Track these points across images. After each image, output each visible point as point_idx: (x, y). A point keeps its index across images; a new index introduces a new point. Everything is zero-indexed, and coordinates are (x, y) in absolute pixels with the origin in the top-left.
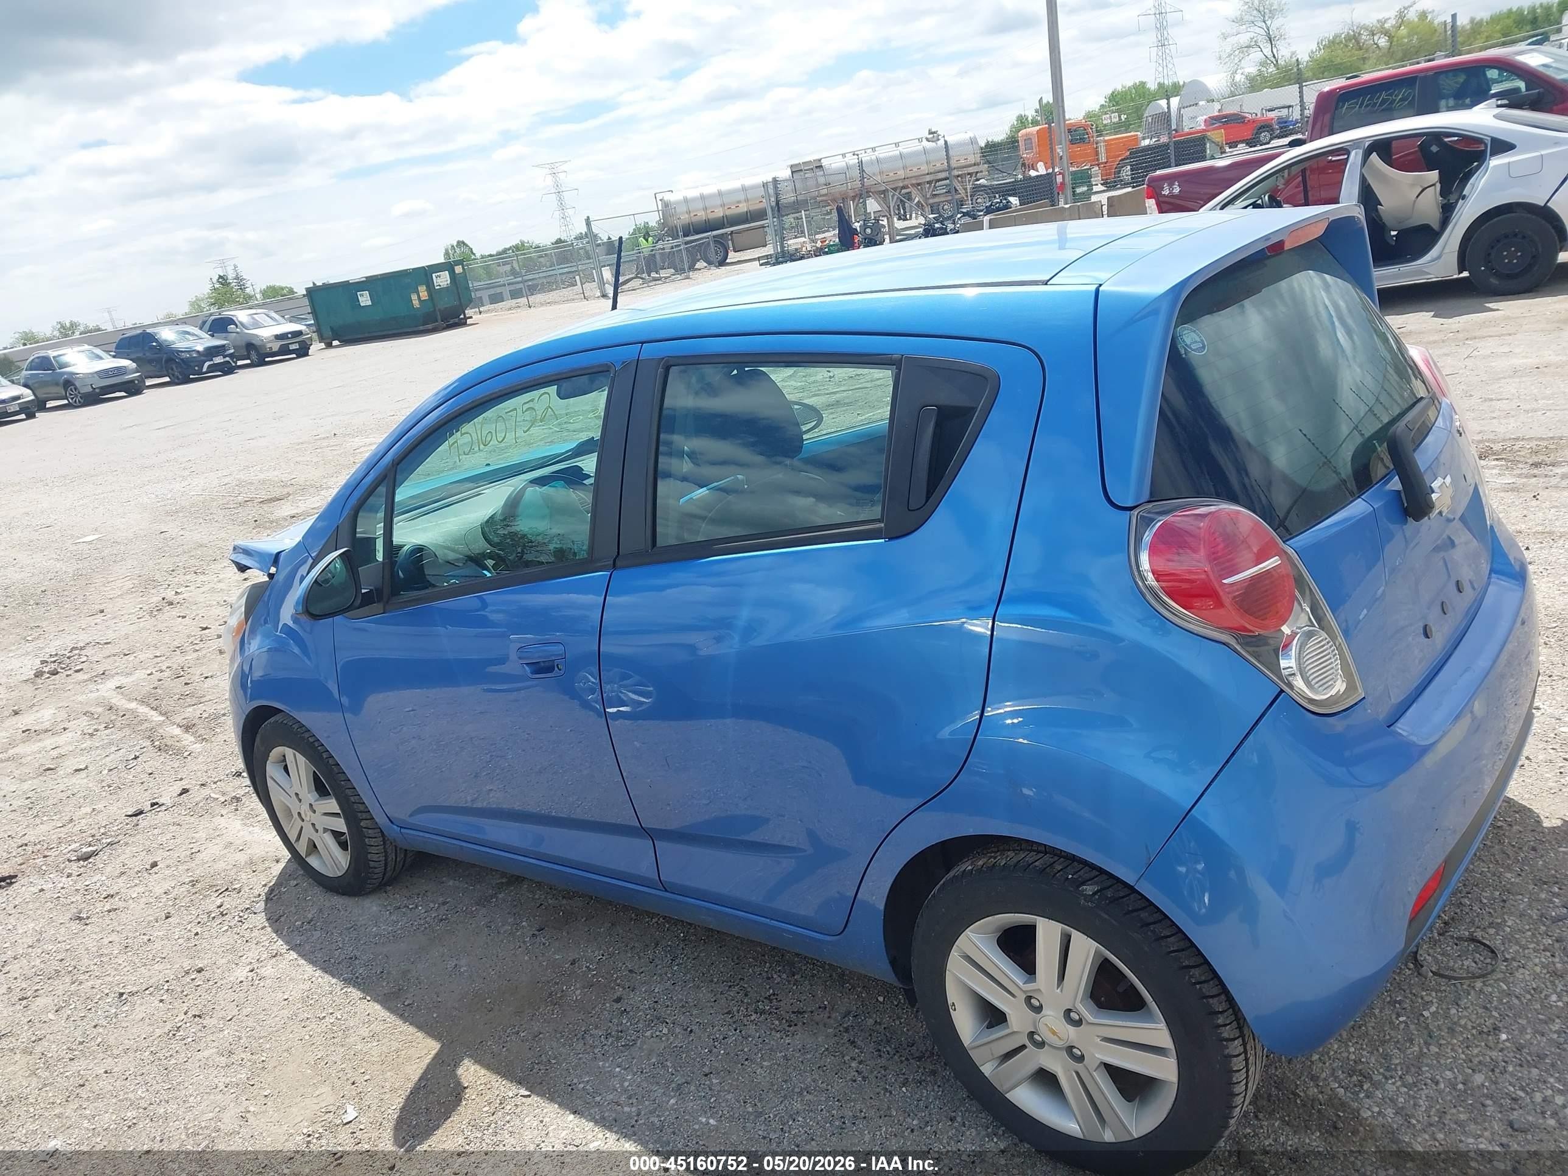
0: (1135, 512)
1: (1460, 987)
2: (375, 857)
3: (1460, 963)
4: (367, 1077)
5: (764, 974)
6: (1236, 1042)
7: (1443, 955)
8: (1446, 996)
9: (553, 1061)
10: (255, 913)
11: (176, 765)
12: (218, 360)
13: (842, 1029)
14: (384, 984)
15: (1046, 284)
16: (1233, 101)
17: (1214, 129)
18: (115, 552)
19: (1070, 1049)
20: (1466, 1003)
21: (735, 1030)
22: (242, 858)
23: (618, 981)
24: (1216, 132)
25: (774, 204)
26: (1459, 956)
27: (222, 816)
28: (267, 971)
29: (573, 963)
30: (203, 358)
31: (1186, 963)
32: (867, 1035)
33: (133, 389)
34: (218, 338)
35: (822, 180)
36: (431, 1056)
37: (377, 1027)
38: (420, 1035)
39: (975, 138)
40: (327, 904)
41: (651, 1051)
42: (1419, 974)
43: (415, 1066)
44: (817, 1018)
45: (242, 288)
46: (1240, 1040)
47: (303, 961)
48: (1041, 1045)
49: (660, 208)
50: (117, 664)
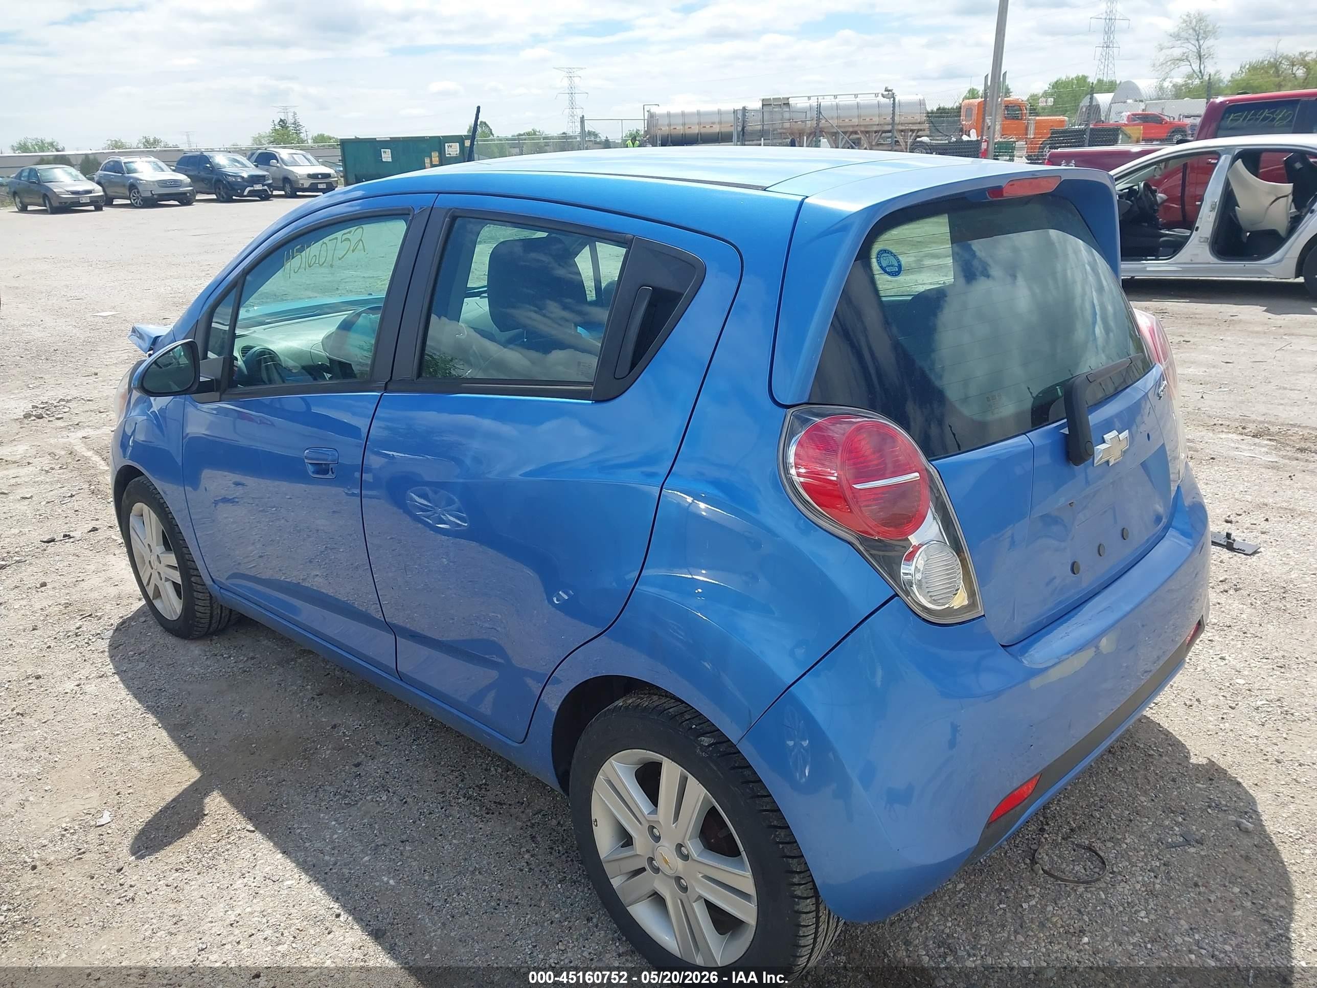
0: (791, 410)
1: (1063, 889)
2: (201, 609)
3: (1072, 867)
4: (131, 791)
5: (484, 766)
6: (808, 901)
7: (1059, 857)
8: (1048, 894)
9: (285, 806)
10: (103, 639)
11: (99, 508)
12: (258, 187)
13: (529, 824)
14: (178, 716)
15: (765, 190)
16: (1157, 104)
17: (1134, 125)
18: (123, 328)
19: (678, 879)
20: (1063, 904)
21: (442, 809)
22: (113, 591)
23: (364, 749)
24: (1136, 127)
25: (740, 129)
26: (1072, 861)
27: (115, 555)
28: (90, 688)
29: (334, 727)
30: (246, 184)
31: (775, 823)
32: (547, 833)
33: (185, 200)
34: (261, 169)
35: (787, 115)
36: (189, 783)
37: (157, 751)
38: (188, 763)
39: (924, 100)
40: (161, 642)
41: (366, 813)
42: (1032, 869)
43: (173, 789)
44: (513, 811)
45: (298, 133)
46: (814, 900)
47: (122, 685)
48: (657, 870)
49: (646, 118)
50: (91, 419)
